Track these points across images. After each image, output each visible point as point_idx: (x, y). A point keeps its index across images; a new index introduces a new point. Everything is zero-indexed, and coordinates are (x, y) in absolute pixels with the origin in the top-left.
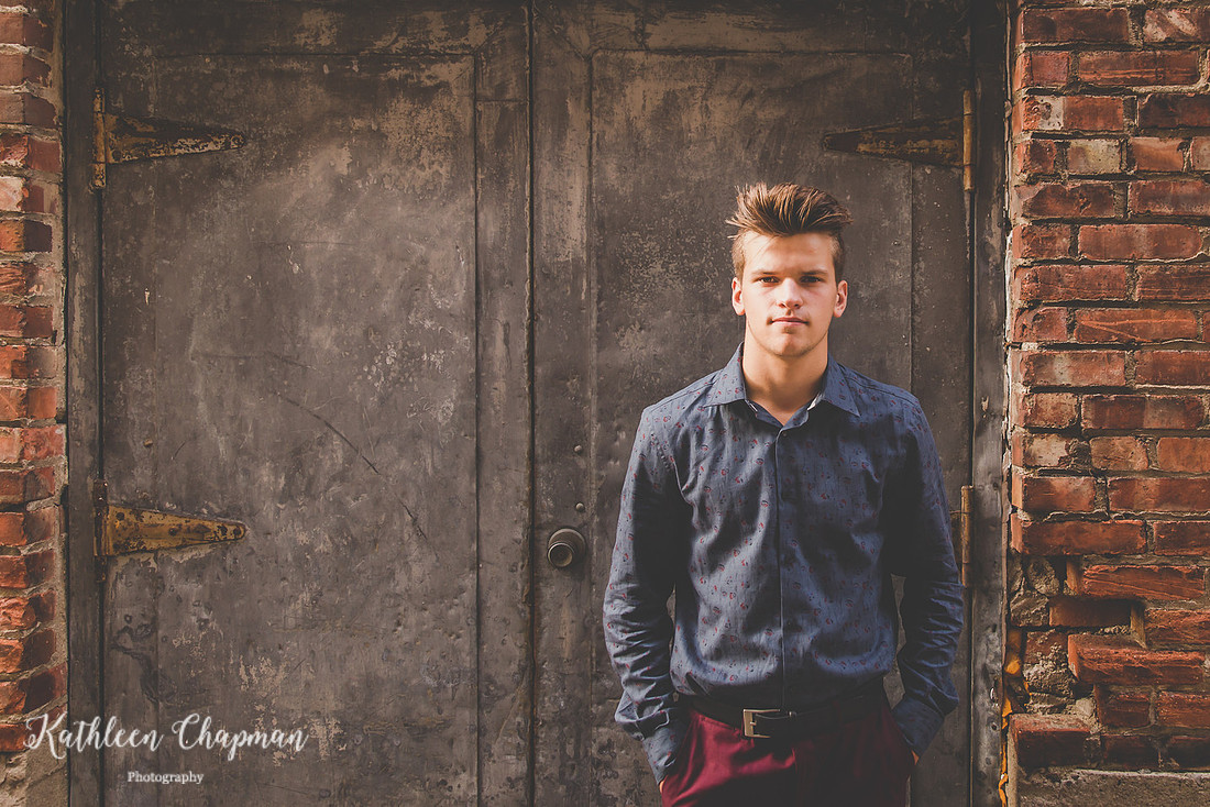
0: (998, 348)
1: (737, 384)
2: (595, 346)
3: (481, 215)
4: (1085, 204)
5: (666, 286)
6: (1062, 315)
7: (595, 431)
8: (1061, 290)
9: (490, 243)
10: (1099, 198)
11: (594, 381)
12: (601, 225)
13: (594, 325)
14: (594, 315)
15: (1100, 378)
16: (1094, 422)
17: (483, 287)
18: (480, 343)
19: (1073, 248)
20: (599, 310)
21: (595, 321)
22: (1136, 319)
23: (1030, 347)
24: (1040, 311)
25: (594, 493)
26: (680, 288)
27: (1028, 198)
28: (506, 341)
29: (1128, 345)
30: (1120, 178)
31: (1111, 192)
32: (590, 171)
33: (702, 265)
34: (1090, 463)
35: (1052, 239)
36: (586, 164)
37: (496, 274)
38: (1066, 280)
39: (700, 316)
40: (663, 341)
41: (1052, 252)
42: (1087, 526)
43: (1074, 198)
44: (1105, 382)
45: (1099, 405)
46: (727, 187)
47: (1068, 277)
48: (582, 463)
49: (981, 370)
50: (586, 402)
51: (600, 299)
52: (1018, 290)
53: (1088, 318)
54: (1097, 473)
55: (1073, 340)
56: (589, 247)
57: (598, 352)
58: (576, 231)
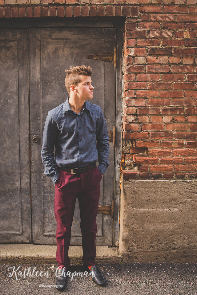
0: (121, 98)
1: (69, 107)
2: (41, 98)
3: (19, 72)
4: (138, 70)
5: (55, 86)
6: (133, 92)
7: (42, 115)
8: (133, 87)
9: (21, 78)
10: (141, 68)
11: (41, 105)
12: (43, 74)
13: (41, 94)
14: (41, 92)
15: (140, 104)
16: (139, 113)
17: (19, 87)
18: (19, 98)
19: (136, 78)
20: (42, 91)
21: (41, 93)
22: (147, 92)
23: (127, 98)
24: (129, 91)
25: (42, 128)
26: (58, 86)
27: (127, 68)
28: (24, 98)
29: (146, 98)
30: (145, 64)
31: (143, 67)
32: (41, 63)
33: (63, 82)
34: (138, 121)
35: (131, 76)
36: (40, 62)
37: (22, 84)
38: (134, 85)
39: (62, 92)
40: (55, 97)
41: (131, 79)
42: (138, 133)
43: (136, 68)
44: (141, 105)
45: (140, 110)
46: (67, 66)
47: (135, 84)
48: (39, 122)
49: (117, 103)
50: (40, 109)
51: (42, 89)
52: (125, 87)
53: (138, 92)
54: (140, 123)
55: (135, 97)
56: (40, 78)
57: (42, 99)
58: (38, 75)
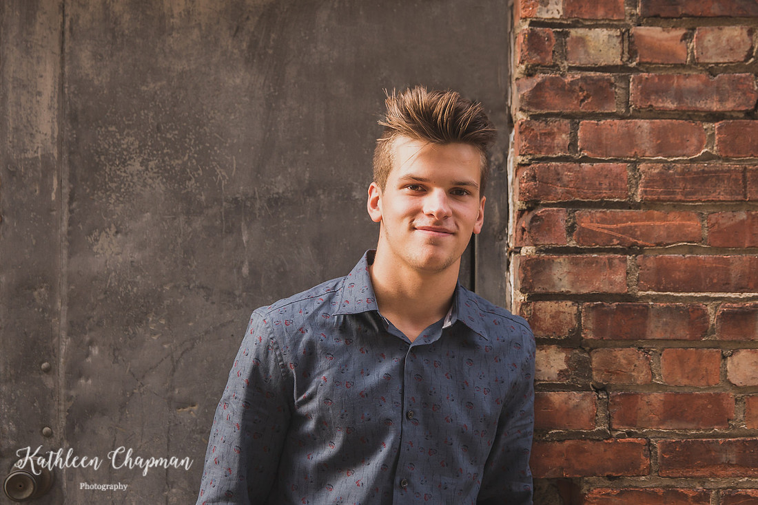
0: (500, 254)
1: (368, 294)
2: (65, 252)
4: (586, 98)
5: (145, 185)
6: (562, 216)
7: (65, 346)
8: (560, 190)
10: (601, 91)
11: (64, 290)
12: (73, 118)
13: (64, 228)
14: (66, 217)
15: (601, 284)
16: (594, 331)
19: (573, 145)
20: (71, 211)
21: (65, 223)
22: (637, 221)
23: (528, 250)
24: (539, 212)
25: (62, 415)
26: (160, 187)
27: (525, 91)
29: (630, 249)
30: (622, 69)
31: (612, 85)
32: (63, 59)
33: (185, 164)
34: (590, 377)
35: (550, 134)
36: (57, 50)
38: (566, 179)
39: (182, 218)
40: (141, 246)
41: (551, 149)
42: (588, 445)
43: (573, 92)
44: (605, 288)
45: (601, 314)
46: (212, 78)
47: (568, 175)
48: (49, 382)
49: (482, 278)
50: (55, 313)
51: (72, 199)
52: (517, 191)
53: (588, 220)
54: (599, 389)
55: (572, 244)
56: (60, 141)
57: (70, 255)
58: (46, 124)
